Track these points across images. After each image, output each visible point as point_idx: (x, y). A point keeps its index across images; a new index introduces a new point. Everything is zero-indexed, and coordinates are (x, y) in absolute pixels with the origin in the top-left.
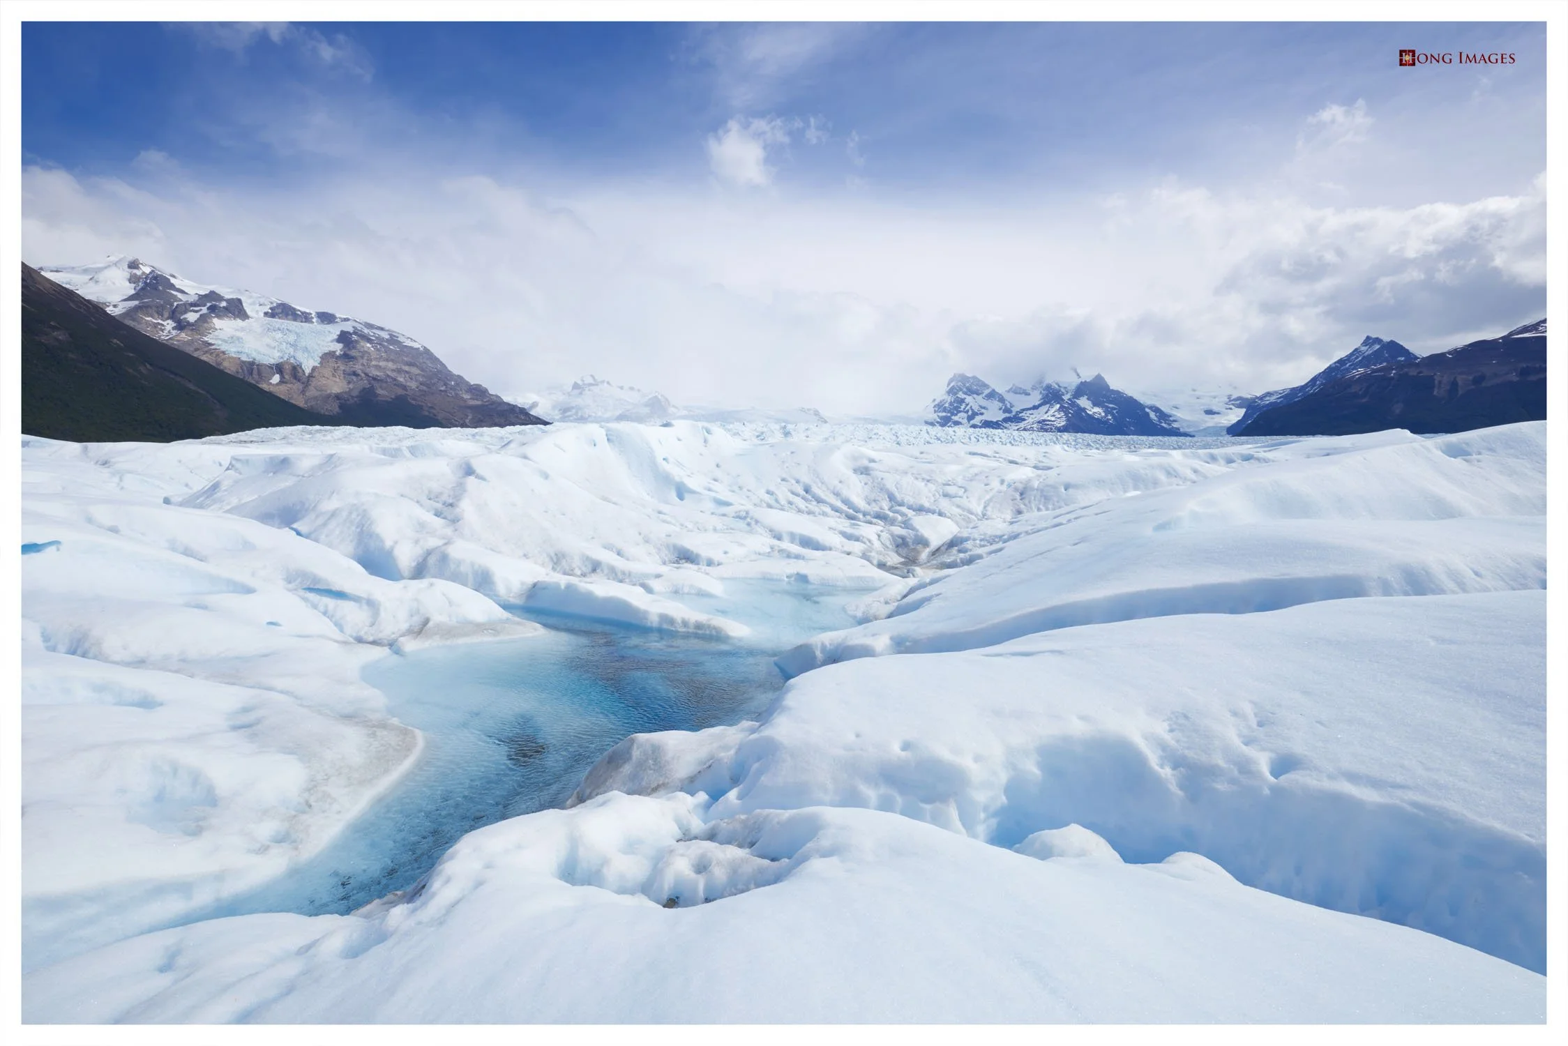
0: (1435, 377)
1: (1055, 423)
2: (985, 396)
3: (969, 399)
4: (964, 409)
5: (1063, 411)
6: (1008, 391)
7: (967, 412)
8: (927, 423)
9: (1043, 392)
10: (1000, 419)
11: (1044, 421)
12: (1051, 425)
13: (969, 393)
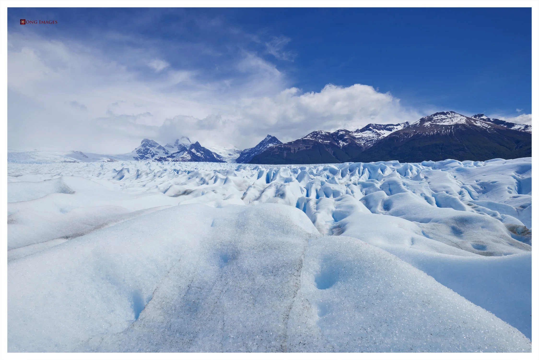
0: (291, 148)
1: (187, 158)
2: (157, 148)
3: (151, 149)
4: (150, 152)
5: (189, 154)
6: (166, 146)
7: (151, 153)
8: (134, 157)
9: (179, 147)
10: (166, 157)
11: (183, 157)
12: (186, 159)
13: (151, 146)
